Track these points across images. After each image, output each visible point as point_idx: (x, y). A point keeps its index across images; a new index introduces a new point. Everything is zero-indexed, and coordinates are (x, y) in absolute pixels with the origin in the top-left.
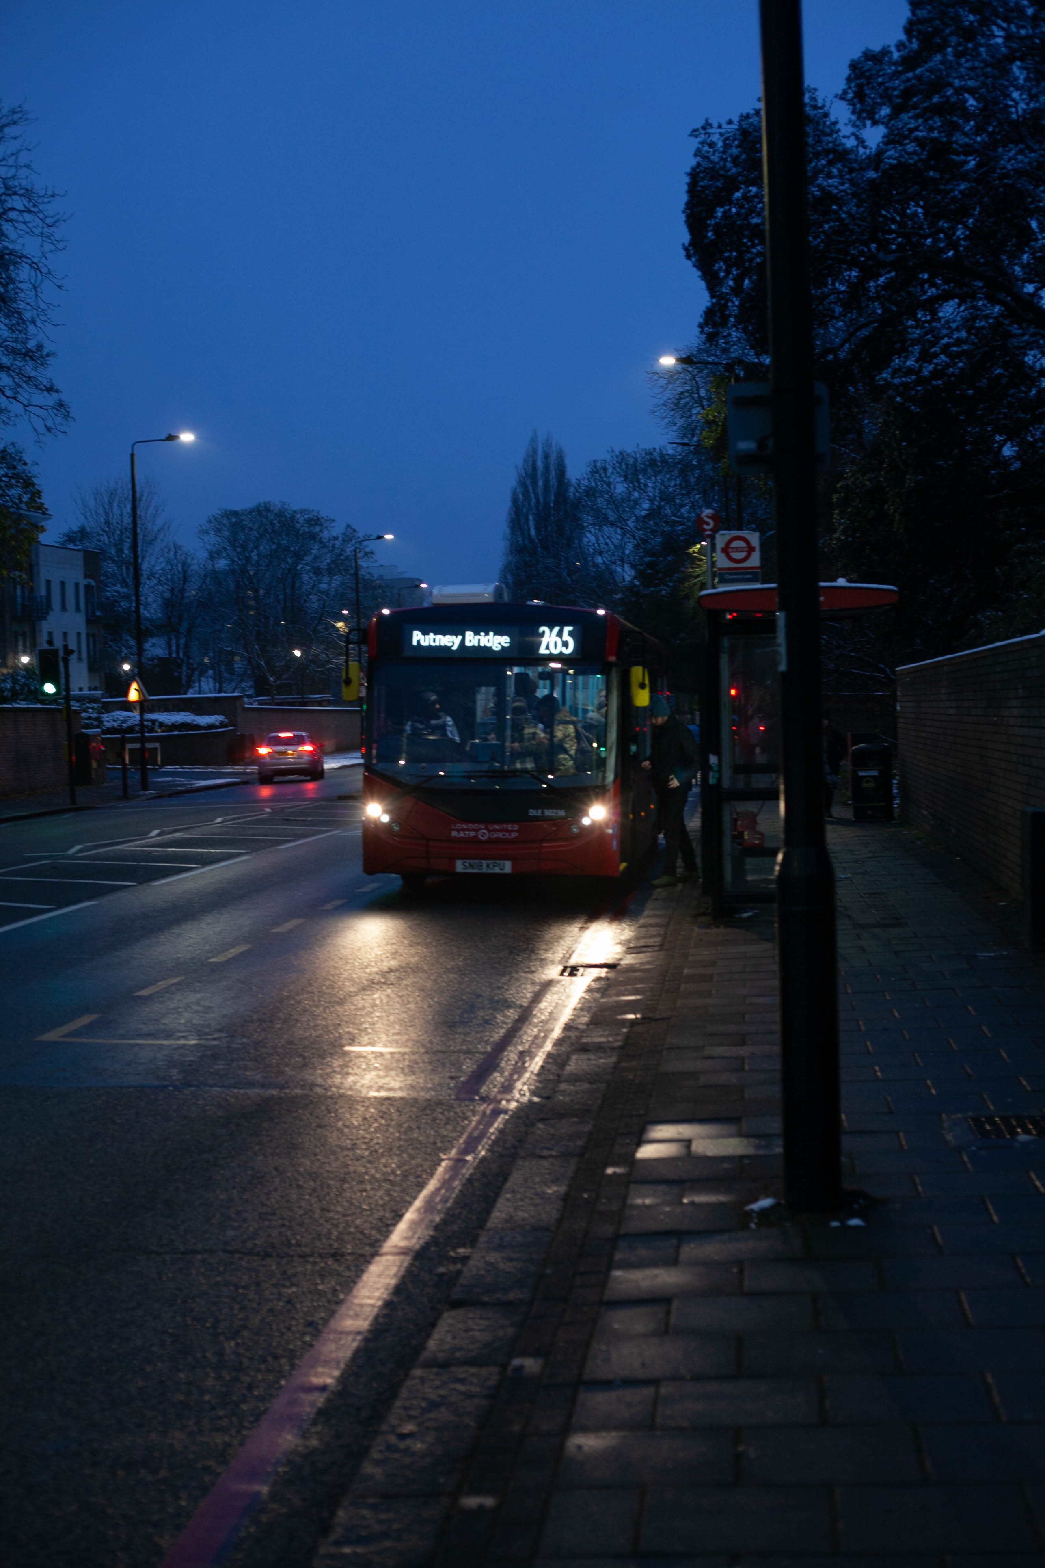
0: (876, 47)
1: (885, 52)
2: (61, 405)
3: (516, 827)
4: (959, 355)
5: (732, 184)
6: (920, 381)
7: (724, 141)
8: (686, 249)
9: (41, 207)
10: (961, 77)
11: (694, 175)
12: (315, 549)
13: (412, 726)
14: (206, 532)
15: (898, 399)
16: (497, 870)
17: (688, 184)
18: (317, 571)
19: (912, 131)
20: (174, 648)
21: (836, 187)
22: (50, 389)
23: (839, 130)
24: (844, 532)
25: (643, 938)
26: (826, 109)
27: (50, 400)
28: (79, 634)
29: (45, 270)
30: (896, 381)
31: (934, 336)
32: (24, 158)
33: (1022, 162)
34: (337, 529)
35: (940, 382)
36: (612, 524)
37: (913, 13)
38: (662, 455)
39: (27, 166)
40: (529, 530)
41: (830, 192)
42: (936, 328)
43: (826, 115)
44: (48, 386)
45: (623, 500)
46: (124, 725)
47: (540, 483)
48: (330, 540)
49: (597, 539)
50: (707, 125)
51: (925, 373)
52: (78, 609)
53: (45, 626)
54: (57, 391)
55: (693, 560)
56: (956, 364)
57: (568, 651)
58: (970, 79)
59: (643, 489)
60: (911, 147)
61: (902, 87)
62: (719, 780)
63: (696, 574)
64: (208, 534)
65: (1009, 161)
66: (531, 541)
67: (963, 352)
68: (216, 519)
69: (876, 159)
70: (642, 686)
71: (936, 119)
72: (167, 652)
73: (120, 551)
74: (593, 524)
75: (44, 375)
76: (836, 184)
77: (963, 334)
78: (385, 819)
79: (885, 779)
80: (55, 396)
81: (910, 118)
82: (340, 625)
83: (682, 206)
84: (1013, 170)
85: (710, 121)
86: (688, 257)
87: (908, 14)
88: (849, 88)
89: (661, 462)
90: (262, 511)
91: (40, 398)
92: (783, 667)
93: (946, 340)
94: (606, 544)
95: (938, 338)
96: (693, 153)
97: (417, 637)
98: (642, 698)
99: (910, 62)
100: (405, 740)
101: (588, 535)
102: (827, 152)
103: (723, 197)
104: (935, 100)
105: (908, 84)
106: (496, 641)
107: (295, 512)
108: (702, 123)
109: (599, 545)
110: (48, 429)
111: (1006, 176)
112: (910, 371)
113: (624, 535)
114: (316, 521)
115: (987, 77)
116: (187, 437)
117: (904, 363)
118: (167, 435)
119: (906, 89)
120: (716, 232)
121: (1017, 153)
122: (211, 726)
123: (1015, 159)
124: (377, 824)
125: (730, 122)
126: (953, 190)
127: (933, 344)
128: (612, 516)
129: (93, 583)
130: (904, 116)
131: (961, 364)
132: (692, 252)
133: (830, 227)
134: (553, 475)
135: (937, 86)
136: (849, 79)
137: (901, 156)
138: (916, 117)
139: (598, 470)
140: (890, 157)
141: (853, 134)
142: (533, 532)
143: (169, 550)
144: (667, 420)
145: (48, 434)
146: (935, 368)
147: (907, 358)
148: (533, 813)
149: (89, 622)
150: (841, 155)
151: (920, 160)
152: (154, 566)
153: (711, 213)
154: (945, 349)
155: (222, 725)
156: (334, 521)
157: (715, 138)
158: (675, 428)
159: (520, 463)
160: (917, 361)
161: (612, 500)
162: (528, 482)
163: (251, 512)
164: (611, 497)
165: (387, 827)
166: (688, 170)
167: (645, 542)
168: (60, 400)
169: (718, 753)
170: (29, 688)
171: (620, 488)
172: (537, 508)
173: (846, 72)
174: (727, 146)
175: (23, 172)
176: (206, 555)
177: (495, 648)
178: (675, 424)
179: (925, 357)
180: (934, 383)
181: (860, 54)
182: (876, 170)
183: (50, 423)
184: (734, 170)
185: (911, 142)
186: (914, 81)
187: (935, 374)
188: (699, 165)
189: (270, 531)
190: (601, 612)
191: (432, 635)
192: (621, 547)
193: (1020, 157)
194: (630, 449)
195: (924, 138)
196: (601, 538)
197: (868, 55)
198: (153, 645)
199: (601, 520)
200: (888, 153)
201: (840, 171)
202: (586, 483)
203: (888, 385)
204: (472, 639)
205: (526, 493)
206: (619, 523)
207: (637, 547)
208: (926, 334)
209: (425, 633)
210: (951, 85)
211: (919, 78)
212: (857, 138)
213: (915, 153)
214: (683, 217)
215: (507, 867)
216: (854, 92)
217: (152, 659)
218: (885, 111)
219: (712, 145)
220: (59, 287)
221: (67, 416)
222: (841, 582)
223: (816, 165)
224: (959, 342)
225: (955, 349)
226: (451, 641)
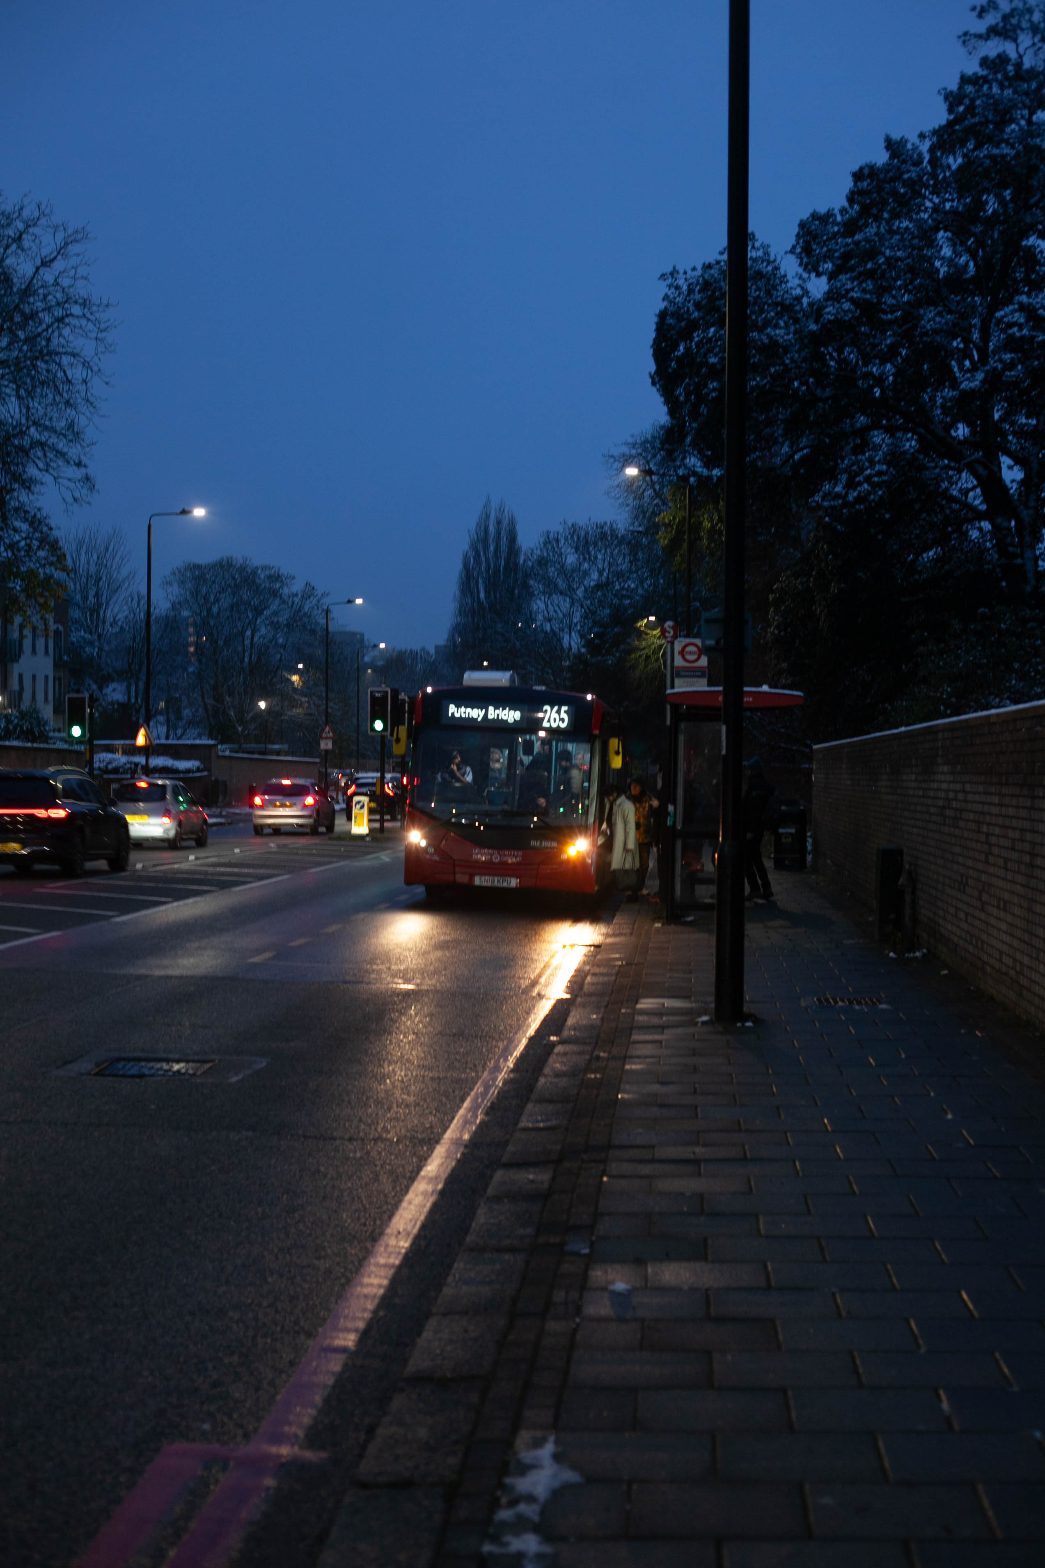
0: (822, 210)
1: (829, 214)
2: (87, 478)
3: (520, 853)
4: (880, 485)
5: (693, 325)
6: (846, 504)
7: (689, 286)
8: (652, 378)
9: (97, 315)
10: (891, 248)
11: (662, 316)
12: (275, 605)
13: (442, 776)
14: (169, 583)
15: (827, 519)
16: (505, 885)
17: (657, 324)
18: (276, 626)
19: (848, 291)
20: (133, 694)
21: (782, 337)
22: (79, 464)
23: (787, 281)
24: (778, 627)
25: (611, 936)
26: (777, 263)
27: (79, 473)
28: (46, 677)
29: (95, 368)
30: (826, 504)
31: (859, 467)
32: (81, 271)
33: (940, 322)
34: (297, 587)
35: (862, 507)
36: (561, 593)
37: (855, 185)
38: (612, 530)
39: (86, 278)
40: (478, 592)
41: (777, 341)
42: (861, 460)
43: (777, 268)
44: (77, 461)
45: (573, 571)
46: (110, 767)
47: (492, 548)
48: (289, 596)
49: (547, 606)
50: (674, 273)
51: (851, 498)
52: (47, 652)
53: (16, 669)
54: (85, 466)
55: (640, 634)
56: (877, 492)
57: (563, 725)
58: (899, 250)
59: (593, 561)
60: (847, 306)
61: (842, 250)
62: (674, 823)
63: (642, 647)
64: (172, 585)
65: (929, 321)
66: (480, 603)
67: (883, 482)
68: (180, 571)
69: (816, 309)
70: (617, 753)
71: (869, 282)
72: (126, 697)
73: (85, 598)
74: (544, 593)
75: (74, 452)
76: (782, 334)
77: (884, 467)
78: (423, 843)
79: (800, 838)
80: (83, 470)
81: (847, 279)
82: (295, 678)
83: (651, 342)
84: (932, 329)
85: (677, 268)
86: (654, 383)
87: (852, 184)
88: (798, 243)
89: (612, 535)
90: (225, 565)
91: (72, 472)
92: (724, 752)
93: (868, 472)
94: (555, 611)
95: (862, 470)
96: (662, 297)
97: (452, 708)
98: (617, 762)
99: (851, 227)
100: (436, 788)
101: (538, 602)
102: (777, 304)
103: (686, 335)
104: (869, 266)
105: (848, 249)
106: (511, 716)
107: (257, 568)
108: (670, 269)
109: (548, 613)
110: (75, 500)
111: (926, 334)
112: (838, 496)
113: (572, 604)
114: (276, 577)
115: (913, 249)
116: (199, 512)
117: (834, 489)
118: (181, 509)
119: (845, 252)
120: (677, 363)
121: (936, 315)
122: (188, 771)
123: (934, 320)
124: (417, 848)
125: (694, 269)
126: (881, 344)
127: (858, 474)
128: (561, 584)
129: (61, 628)
130: (843, 277)
131: (880, 493)
132: (657, 380)
133: (775, 371)
134: (504, 540)
135: (872, 253)
136: (798, 235)
137: (838, 313)
138: (852, 279)
139: (550, 541)
140: (829, 313)
141: (799, 285)
142: (482, 595)
143: (132, 599)
144: (620, 501)
145: (75, 504)
146: (859, 495)
147: (836, 484)
148: (533, 843)
149: (56, 665)
150: (787, 308)
151: (853, 317)
152: (117, 615)
153: (675, 347)
154: (868, 479)
155: (198, 770)
156: (294, 578)
157: (681, 282)
158: (627, 509)
159: (473, 527)
160: (844, 488)
161: (562, 570)
162: (480, 547)
163: (214, 566)
164: (562, 567)
165: (425, 850)
166: (657, 312)
167: (594, 613)
168: (87, 475)
169: (674, 803)
170: (22, 728)
171: (571, 559)
172: (487, 571)
173: (796, 230)
174: (690, 291)
175: (80, 283)
176: (169, 605)
177: (509, 721)
178: (628, 505)
179: (851, 484)
180: (857, 507)
181: (808, 215)
182: (816, 322)
183: (77, 495)
184: (696, 314)
185: (847, 301)
186: (852, 246)
187: (859, 499)
188: (666, 308)
189: (233, 585)
190: (589, 697)
191: (463, 709)
192: (570, 615)
193: (938, 319)
194: (582, 522)
195: (859, 299)
196: (550, 606)
197: (814, 216)
198: (114, 690)
199: (551, 588)
200: (828, 310)
201: (786, 323)
202: (539, 552)
203: (819, 506)
204: (492, 713)
205: (477, 556)
206: (570, 592)
207: (585, 617)
208: (853, 465)
209: (458, 706)
210: (884, 254)
211: (857, 244)
212: (802, 288)
213: (850, 310)
214: (651, 351)
215: (514, 882)
216: (802, 248)
217: (112, 703)
218: (829, 266)
219: (677, 288)
220: (107, 383)
221: (92, 488)
222: (765, 688)
223: (766, 316)
224: (879, 473)
225: (876, 479)
226: (476, 714)
